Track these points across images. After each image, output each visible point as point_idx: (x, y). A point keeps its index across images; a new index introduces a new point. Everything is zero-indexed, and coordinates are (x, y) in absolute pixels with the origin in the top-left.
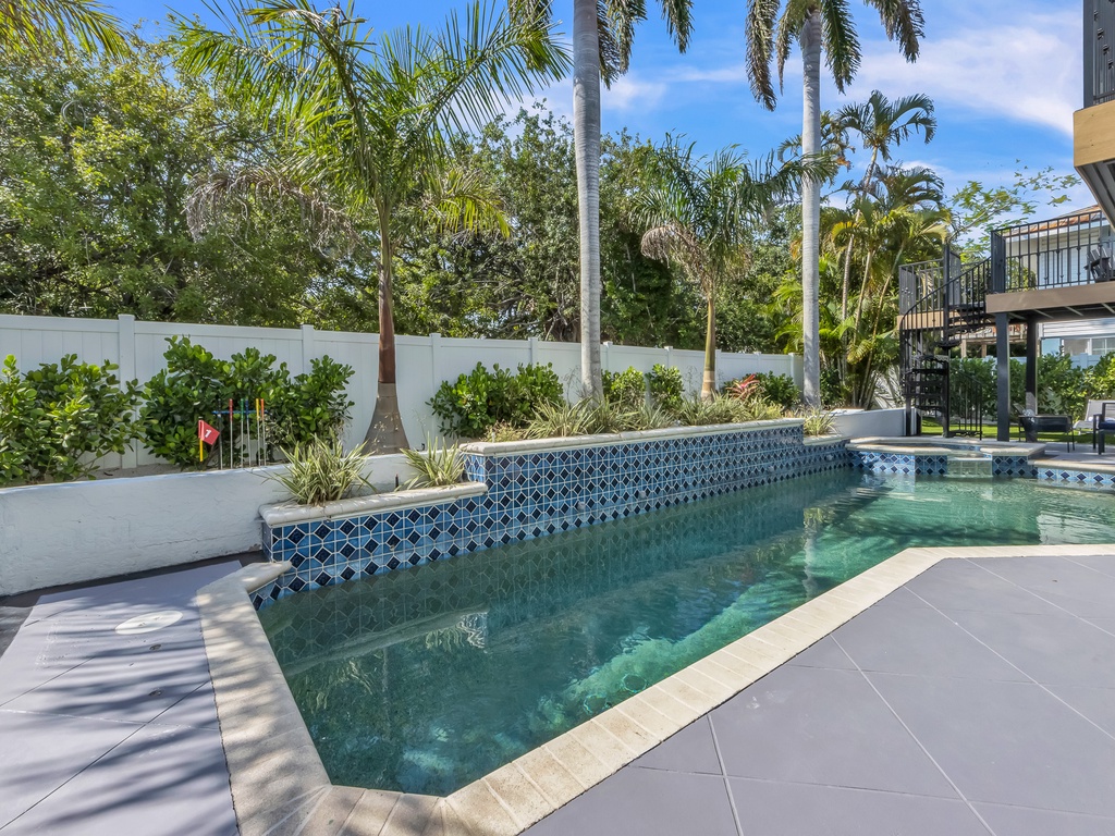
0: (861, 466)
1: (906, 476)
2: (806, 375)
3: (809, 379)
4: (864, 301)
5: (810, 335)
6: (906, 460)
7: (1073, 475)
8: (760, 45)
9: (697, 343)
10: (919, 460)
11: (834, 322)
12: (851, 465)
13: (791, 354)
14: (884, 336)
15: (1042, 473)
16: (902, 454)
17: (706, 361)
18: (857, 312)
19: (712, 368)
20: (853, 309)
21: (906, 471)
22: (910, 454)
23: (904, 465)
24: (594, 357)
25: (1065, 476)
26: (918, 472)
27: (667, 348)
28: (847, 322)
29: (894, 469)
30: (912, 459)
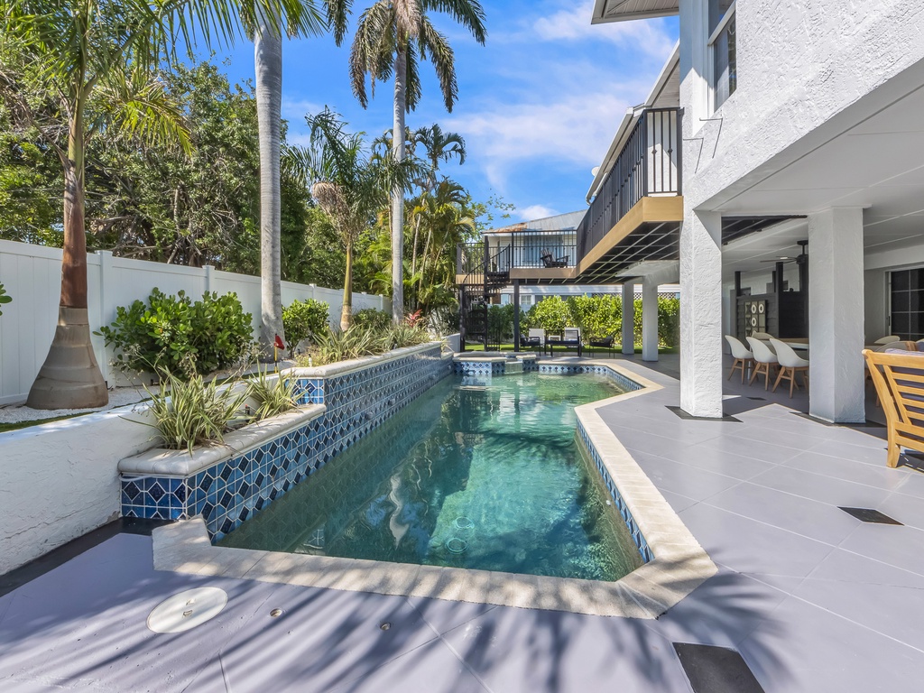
0: (462, 371)
1: (487, 375)
2: (394, 311)
3: (397, 314)
4: (427, 262)
5: (398, 283)
6: (487, 365)
7: (553, 367)
8: (364, 59)
9: (336, 283)
10: (493, 365)
11: (408, 276)
12: (456, 371)
13: (381, 295)
14: (437, 286)
15: (541, 367)
16: (485, 362)
17: (345, 297)
18: (422, 269)
19: (349, 303)
20: (419, 266)
21: (487, 372)
22: (489, 362)
23: (486, 369)
24: (276, 292)
25: (550, 368)
26: (493, 372)
27: (312, 285)
28: (417, 276)
29: (481, 372)
30: (490, 365)
